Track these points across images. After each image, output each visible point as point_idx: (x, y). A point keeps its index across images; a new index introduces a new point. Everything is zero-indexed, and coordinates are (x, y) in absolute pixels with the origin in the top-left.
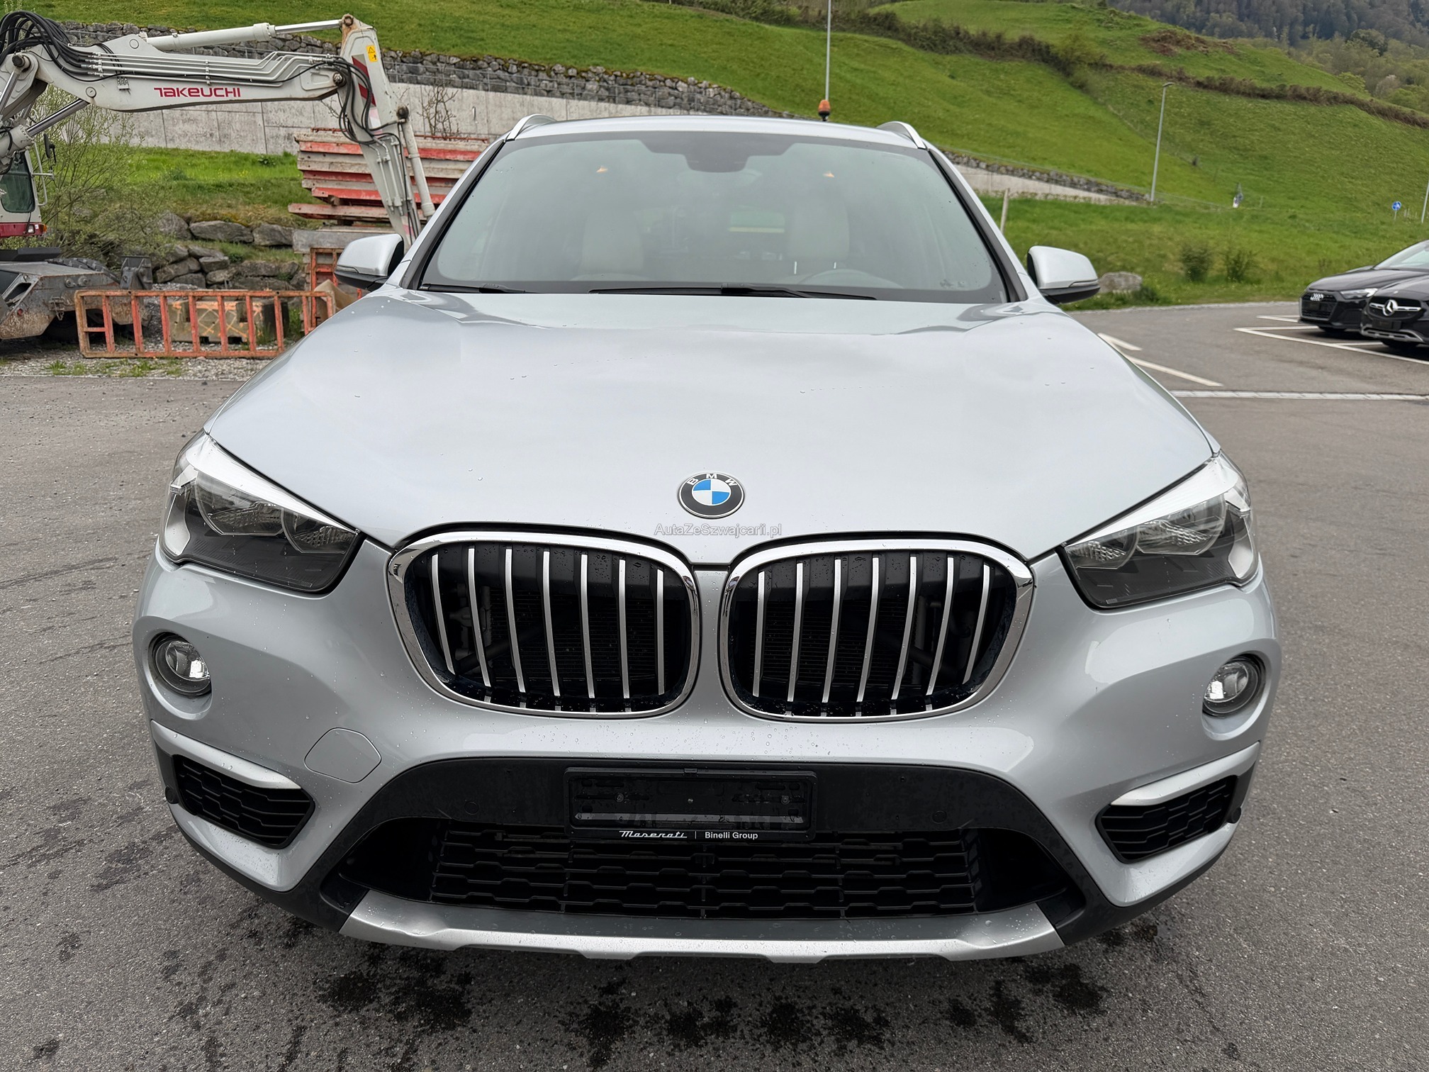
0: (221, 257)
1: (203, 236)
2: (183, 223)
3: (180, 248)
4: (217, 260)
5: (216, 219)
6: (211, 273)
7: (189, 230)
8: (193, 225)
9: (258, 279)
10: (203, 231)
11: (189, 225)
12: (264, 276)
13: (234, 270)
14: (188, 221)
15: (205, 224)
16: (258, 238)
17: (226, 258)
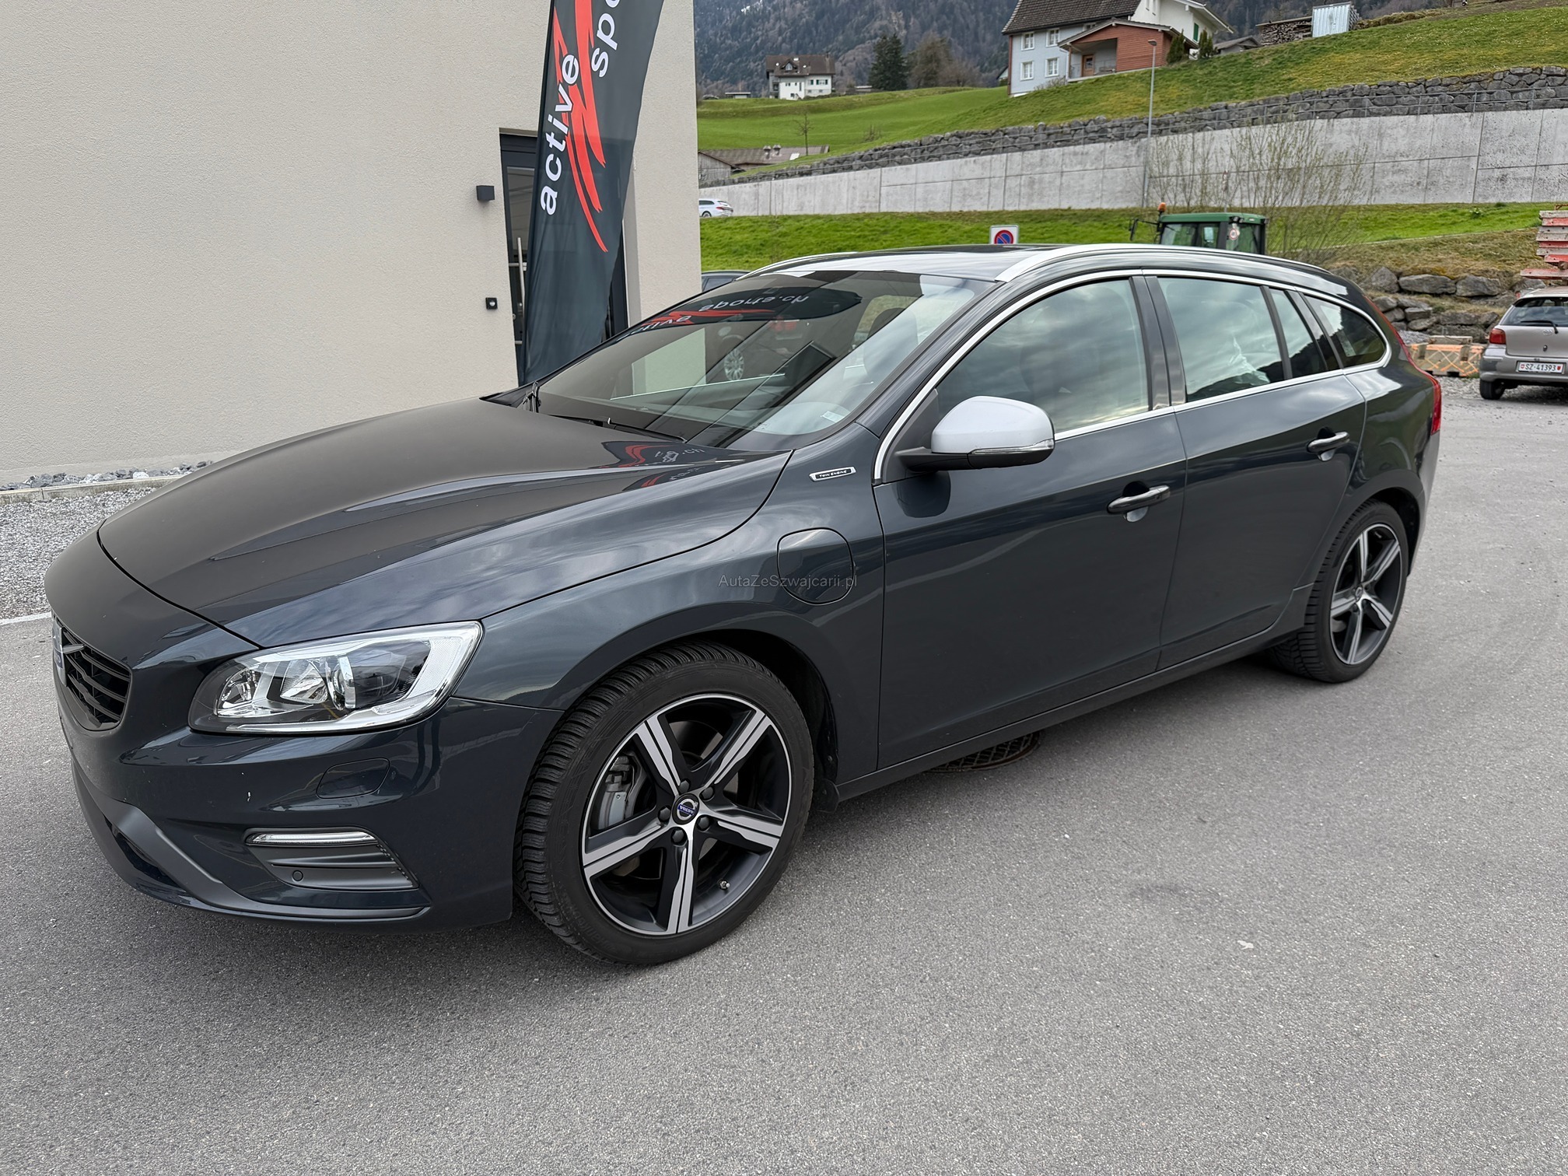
0: (1426, 308)
1: (1409, 288)
2: (1394, 278)
3: (1391, 300)
4: (1422, 310)
5: (1425, 273)
6: (1413, 322)
7: (1398, 283)
8: (1402, 279)
9: (1456, 327)
10: (1411, 283)
11: (1398, 278)
12: (1462, 325)
13: (1434, 319)
14: (1399, 275)
15: (1414, 278)
16: (1461, 290)
17: (1431, 309)
